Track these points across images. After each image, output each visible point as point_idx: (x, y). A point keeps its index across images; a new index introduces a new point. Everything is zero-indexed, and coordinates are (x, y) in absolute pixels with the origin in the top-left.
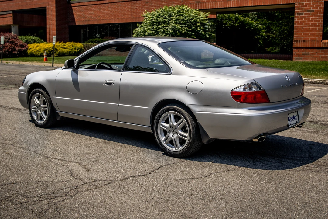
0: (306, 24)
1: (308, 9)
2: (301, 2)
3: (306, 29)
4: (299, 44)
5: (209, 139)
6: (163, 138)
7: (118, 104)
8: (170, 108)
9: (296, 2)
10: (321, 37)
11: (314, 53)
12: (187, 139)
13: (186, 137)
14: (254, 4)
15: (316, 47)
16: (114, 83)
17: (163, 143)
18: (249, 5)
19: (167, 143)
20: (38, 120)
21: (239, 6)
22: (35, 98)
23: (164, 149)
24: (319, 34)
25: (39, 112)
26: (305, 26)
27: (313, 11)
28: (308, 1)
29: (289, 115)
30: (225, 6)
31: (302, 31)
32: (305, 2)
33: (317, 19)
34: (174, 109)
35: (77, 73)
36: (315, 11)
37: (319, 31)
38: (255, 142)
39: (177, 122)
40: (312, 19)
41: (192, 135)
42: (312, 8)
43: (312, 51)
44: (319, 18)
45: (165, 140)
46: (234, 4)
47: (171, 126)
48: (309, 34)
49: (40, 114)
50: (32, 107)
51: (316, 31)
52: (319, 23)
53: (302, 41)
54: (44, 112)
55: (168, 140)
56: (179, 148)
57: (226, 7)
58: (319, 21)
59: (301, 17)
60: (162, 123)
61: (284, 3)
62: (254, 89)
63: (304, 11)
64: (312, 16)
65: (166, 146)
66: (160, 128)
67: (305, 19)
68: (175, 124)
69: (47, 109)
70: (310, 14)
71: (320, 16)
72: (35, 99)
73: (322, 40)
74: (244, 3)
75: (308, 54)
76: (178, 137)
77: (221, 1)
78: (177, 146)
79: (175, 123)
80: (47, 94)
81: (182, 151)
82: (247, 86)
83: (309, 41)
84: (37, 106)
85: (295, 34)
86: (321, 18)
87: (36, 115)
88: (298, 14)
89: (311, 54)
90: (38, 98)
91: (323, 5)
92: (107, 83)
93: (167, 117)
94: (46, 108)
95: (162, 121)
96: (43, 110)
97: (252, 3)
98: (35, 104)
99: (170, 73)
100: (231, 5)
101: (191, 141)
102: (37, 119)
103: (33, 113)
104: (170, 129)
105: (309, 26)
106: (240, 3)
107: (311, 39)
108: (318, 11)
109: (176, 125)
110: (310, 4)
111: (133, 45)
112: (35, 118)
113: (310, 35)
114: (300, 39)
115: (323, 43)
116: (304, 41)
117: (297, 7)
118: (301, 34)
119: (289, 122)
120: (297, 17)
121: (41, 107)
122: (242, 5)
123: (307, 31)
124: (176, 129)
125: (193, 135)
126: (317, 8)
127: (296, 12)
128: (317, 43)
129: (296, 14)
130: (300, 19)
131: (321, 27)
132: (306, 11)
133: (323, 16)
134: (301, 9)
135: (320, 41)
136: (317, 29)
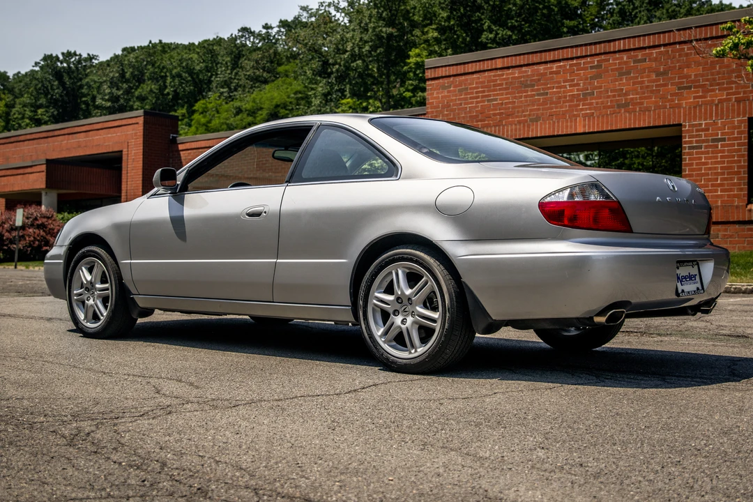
0: (710, 169)
1: (712, 135)
2: (695, 120)
3: (709, 180)
5: (490, 321)
6: (378, 332)
7: (275, 260)
8: (396, 254)
9: (684, 121)
10: (744, 197)
11: (731, 234)
12: (437, 326)
13: (434, 321)
14: (589, 127)
15: (735, 220)
16: (265, 212)
17: (381, 341)
18: (578, 131)
19: (390, 341)
20: (87, 322)
21: (556, 134)
22: (83, 268)
23: (382, 355)
24: (741, 190)
25: (91, 302)
26: (708, 174)
27: (724, 140)
28: (711, 118)
29: (678, 268)
30: (524, 134)
32: (705, 119)
33: (734, 156)
34: (405, 256)
35: (181, 202)
36: (729, 139)
37: (740, 184)
38: (600, 324)
39: (412, 288)
40: (722, 157)
41: (448, 315)
42: (722, 134)
43: (726, 230)
44: (739, 156)
45: (386, 333)
46: (545, 129)
47: (398, 299)
48: (717, 191)
49: (92, 306)
50: (75, 292)
51: (734, 184)
52: (739, 167)
54: (101, 299)
55: (393, 333)
56: (419, 350)
57: (526, 136)
58: (740, 161)
59: (697, 153)
60: (377, 294)
61: (657, 124)
62: (592, 198)
63: (704, 141)
64: (723, 151)
65: (386, 347)
66: (373, 305)
67: (705, 158)
68: (408, 292)
69: (109, 292)
70: (718, 147)
71: (739, 150)
72: (82, 271)
73: (747, 204)
74: (567, 127)
75: (718, 237)
76: (414, 322)
77: (516, 125)
78: (413, 346)
79: (407, 290)
80: (110, 257)
81: (427, 354)
82: (577, 189)
83: (717, 207)
84: (87, 288)
86: (743, 156)
87: (84, 311)
88: (690, 148)
89: (725, 235)
90: (90, 270)
91: (747, 127)
92: (249, 215)
93: (388, 280)
94: (108, 289)
95: (379, 287)
96: (99, 296)
97: (584, 126)
98: (82, 283)
99: (397, 176)
100: (537, 131)
101: (446, 327)
102: (84, 320)
103: (77, 305)
104: (398, 306)
105: (717, 174)
106: (558, 126)
107: (722, 202)
108: (736, 139)
109: (411, 294)
110: (717, 124)
111: (312, 126)
112: (81, 316)
113: (719, 193)
115: (750, 211)
117: (688, 131)
119: (679, 284)
120: (689, 154)
121: (96, 289)
122: (562, 131)
123: (712, 185)
124: (411, 304)
125: (452, 314)
126: (733, 133)
127: (686, 143)
128: (735, 211)
129: (685, 147)
130: (695, 159)
131: (744, 174)
132: (707, 141)
133: (747, 150)
134: (697, 136)
135: (742, 206)
136: (735, 181)
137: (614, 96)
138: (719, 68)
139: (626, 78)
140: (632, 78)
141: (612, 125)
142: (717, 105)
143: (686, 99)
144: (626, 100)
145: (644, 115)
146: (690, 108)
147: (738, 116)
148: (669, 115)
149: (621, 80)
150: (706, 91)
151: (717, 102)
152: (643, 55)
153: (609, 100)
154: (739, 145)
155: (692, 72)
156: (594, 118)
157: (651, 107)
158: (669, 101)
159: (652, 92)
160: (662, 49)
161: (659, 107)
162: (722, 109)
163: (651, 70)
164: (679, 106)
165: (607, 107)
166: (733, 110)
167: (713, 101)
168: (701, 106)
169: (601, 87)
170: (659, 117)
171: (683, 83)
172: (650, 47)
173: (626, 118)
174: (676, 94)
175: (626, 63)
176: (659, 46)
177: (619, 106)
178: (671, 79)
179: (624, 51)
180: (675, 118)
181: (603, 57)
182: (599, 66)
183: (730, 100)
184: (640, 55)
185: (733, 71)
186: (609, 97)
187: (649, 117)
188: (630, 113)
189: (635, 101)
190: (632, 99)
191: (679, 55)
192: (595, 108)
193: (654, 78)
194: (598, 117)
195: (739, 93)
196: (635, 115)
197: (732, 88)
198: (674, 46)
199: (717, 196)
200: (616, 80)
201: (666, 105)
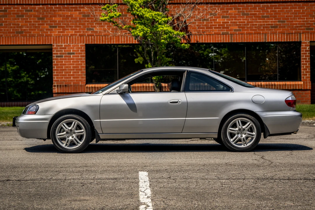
0: (67, 67)
1: (67, 51)
2: (59, 43)
3: (67, 72)
4: (60, 89)
6: (231, 140)
7: (186, 118)
9: (54, 43)
10: (84, 81)
13: (253, 135)
16: (180, 102)
17: (232, 143)
20: (68, 147)
24: (82, 78)
25: (71, 138)
28: (67, 43)
31: (63, 75)
32: (64, 43)
33: (79, 62)
34: (242, 116)
36: (76, 54)
37: (82, 75)
40: (73, 62)
42: (73, 51)
44: (81, 62)
45: (234, 140)
47: (240, 129)
49: (71, 140)
50: (58, 134)
51: (79, 75)
53: (63, 86)
55: (237, 140)
56: (248, 144)
58: (82, 64)
59: (60, 59)
60: (230, 128)
61: (39, 44)
63: (64, 54)
64: (74, 59)
65: (234, 145)
66: (228, 132)
67: (65, 62)
69: (84, 133)
70: (71, 57)
71: (82, 59)
72: (64, 125)
73: (86, 85)
76: (246, 136)
79: (243, 126)
83: (71, 85)
84: (67, 132)
85: (55, 78)
86: (83, 62)
88: (57, 56)
91: (85, 48)
99: (232, 91)
102: (65, 146)
104: (239, 132)
105: (71, 70)
107: (73, 83)
108: (80, 53)
110: (70, 46)
111: (184, 71)
113: (72, 79)
114: (61, 83)
115: (87, 87)
116: (66, 86)
117: (56, 48)
118: (62, 78)
120: (56, 59)
121: (74, 133)
123: (69, 75)
124: (244, 131)
126: (78, 51)
127: (55, 54)
128: (80, 88)
129: (54, 56)
130: (59, 62)
131: (84, 70)
132: (66, 54)
133: (85, 59)
134: (60, 51)
135: (83, 85)
136: (80, 73)
137: (15, 27)
138: (71, 19)
139: (21, 19)
140: (24, 19)
141: (13, 42)
142: (70, 37)
143: (54, 32)
144: (21, 30)
145: (32, 38)
146: (56, 37)
147: (81, 43)
148: (45, 40)
149: (19, 19)
150: (64, 30)
151: (70, 35)
152: (30, 8)
153: (12, 29)
154: (81, 56)
155: (57, 19)
156: (3, 38)
157: (35, 35)
158: (45, 32)
159: (36, 27)
160: (41, 6)
161: (40, 35)
162: (73, 39)
163: (35, 16)
164: (51, 35)
165: (10, 33)
166: (78, 40)
167: (68, 35)
168: (62, 37)
169: (6, 22)
170: (40, 40)
171: (52, 24)
172: (34, 4)
173: (21, 39)
174: (49, 30)
175: (21, 11)
176: (39, 5)
177: (18, 33)
178: (46, 22)
179: (20, 4)
180: (49, 41)
181: (7, 6)
182: (5, 11)
183: (76, 35)
184: (29, 8)
185: (77, 21)
186: (11, 27)
187: (35, 40)
188: (24, 37)
189: (26, 31)
190: (25, 30)
191: (50, 10)
192: (3, 33)
193: (37, 20)
194: (5, 38)
195: (81, 32)
196: (27, 38)
197: (77, 29)
198: (47, 5)
199: (71, 80)
200: (15, 19)
201: (44, 35)
